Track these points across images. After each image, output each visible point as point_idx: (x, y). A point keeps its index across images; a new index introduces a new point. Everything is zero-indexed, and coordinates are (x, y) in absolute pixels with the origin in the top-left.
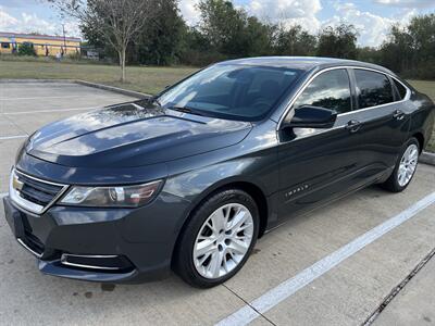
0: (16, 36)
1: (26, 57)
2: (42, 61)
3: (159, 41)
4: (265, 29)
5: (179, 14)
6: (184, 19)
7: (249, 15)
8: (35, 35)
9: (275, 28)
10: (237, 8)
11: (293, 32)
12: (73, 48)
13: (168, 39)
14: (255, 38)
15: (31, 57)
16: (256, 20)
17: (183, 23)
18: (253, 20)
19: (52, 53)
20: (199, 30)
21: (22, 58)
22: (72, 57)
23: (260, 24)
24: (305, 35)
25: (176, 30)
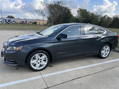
0: (33, 20)
1: (34, 25)
2: (37, 26)
3: (66, 20)
4: (96, 16)
5: (71, 13)
6: (72, 14)
7: (91, 13)
8: (37, 20)
9: (99, 16)
10: (87, 11)
11: (105, 17)
12: (45, 23)
13: (68, 20)
14: (92, 19)
15: (35, 25)
16: (93, 14)
17: (72, 16)
18: (92, 14)
19: (41, 24)
20: (77, 17)
21: (33, 25)
22: (45, 25)
23: (94, 15)
24: (108, 18)
25: (70, 18)
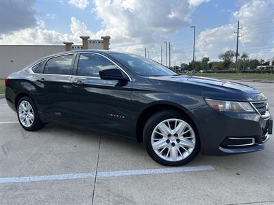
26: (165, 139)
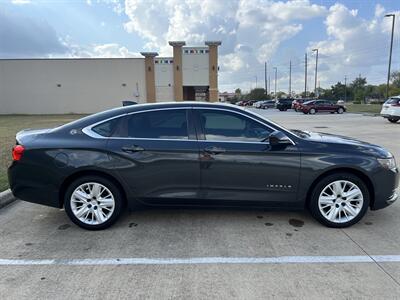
26: (334, 197)
